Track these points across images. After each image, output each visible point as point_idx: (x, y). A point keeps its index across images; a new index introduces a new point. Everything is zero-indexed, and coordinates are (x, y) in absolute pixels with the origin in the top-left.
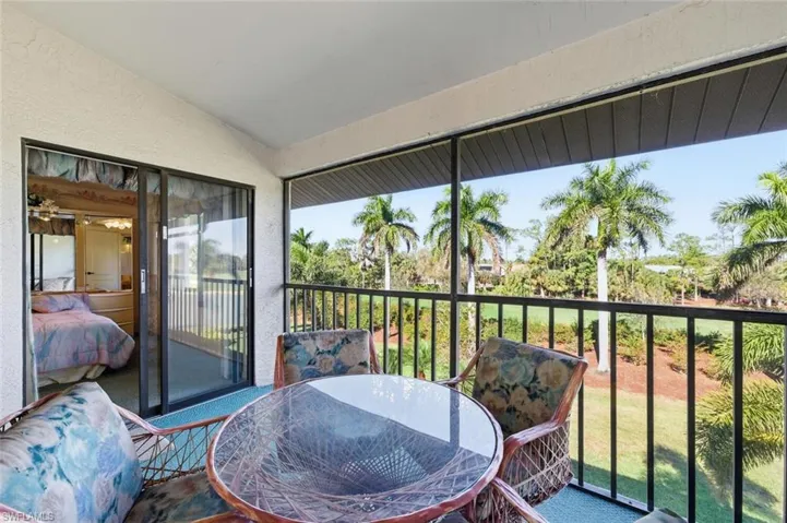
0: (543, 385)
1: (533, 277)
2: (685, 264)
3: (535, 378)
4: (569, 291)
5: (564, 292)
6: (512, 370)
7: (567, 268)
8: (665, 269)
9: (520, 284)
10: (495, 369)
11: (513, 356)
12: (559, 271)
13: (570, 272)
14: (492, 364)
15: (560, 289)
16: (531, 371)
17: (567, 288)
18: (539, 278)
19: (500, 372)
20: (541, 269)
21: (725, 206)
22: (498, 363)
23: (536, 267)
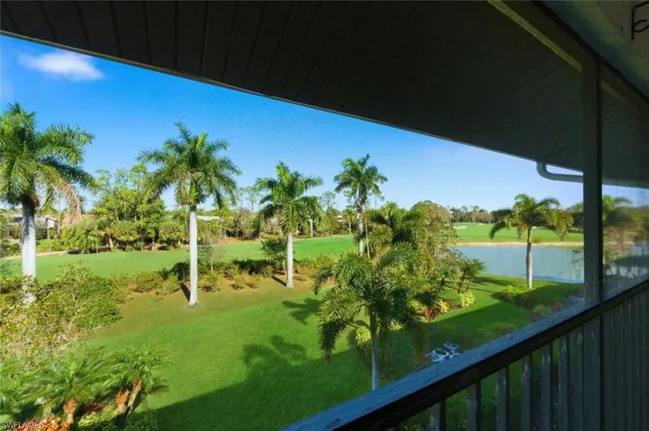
1: (100, 228)
2: (222, 215)
4: (140, 240)
5: (135, 241)
7: (139, 219)
9: (83, 236)
12: (130, 222)
13: (142, 223)
15: (132, 238)
17: (138, 237)
18: (107, 229)
20: (110, 220)
23: (104, 218)
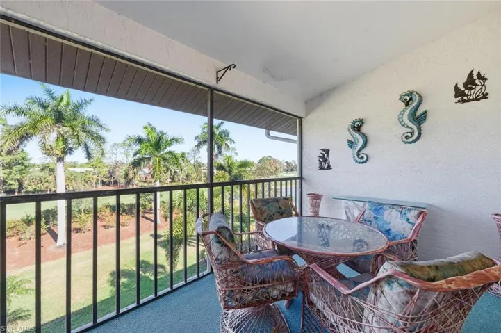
0: (283, 209)
2: (96, 167)
3: (280, 208)
6: (271, 208)
8: (83, 170)
10: (265, 211)
11: (268, 203)
14: (263, 210)
16: (278, 206)
19: (267, 211)
21: (129, 138)
22: (265, 208)
